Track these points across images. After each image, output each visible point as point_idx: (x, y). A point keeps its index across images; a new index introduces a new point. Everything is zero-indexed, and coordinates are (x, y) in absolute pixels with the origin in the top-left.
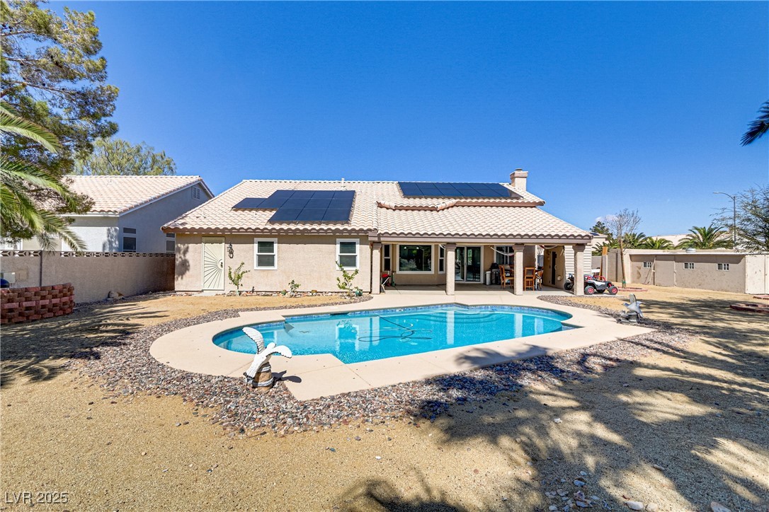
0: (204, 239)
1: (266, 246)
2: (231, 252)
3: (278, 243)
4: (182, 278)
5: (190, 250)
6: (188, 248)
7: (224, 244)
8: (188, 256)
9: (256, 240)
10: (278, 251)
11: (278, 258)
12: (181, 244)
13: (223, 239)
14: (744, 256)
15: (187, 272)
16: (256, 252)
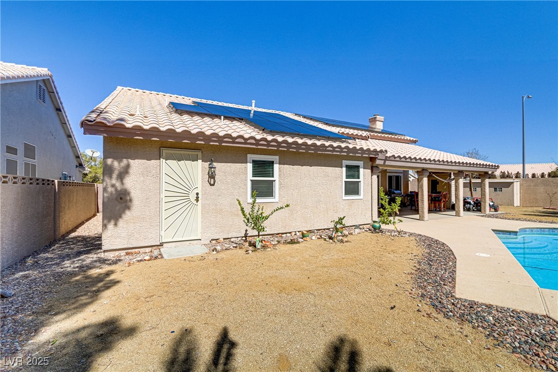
0: (165, 152)
1: (263, 168)
2: (212, 176)
3: (280, 164)
4: (116, 225)
5: (132, 171)
6: (128, 166)
7: (200, 161)
8: (130, 183)
9: (251, 157)
10: (280, 175)
11: (280, 184)
12: (115, 158)
13: (200, 154)
14: (513, 182)
15: (128, 212)
16: (250, 177)
